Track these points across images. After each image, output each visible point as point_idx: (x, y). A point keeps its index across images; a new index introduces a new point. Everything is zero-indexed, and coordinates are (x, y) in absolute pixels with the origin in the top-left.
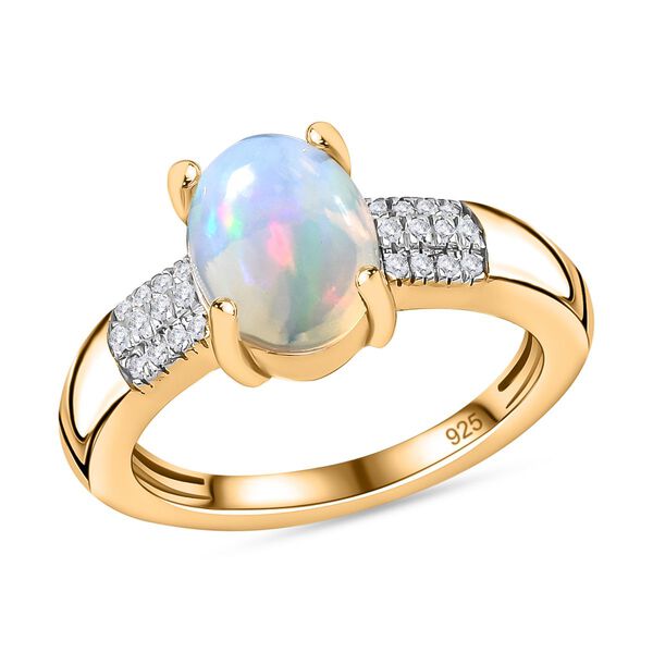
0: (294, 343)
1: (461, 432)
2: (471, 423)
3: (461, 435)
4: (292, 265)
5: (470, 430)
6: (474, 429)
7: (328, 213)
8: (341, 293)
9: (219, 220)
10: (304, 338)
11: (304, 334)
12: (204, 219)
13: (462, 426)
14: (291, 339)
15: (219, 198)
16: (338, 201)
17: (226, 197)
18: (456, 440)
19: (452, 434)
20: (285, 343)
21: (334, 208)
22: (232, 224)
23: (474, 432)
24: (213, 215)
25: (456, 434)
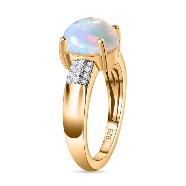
1: (109, 135)
2: (110, 131)
3: (110, 136)
7: (90, 26)
9: (80, 48)
12: (79, 51)
13: (109, 134)
15: (75, 46)
16: (89, 23)
18: (110, 138)
19: (108, 137)
21: (91, 24)
22: (83, 46)
23: (112, 133)
24: (79, 49)
25: (109, 137)
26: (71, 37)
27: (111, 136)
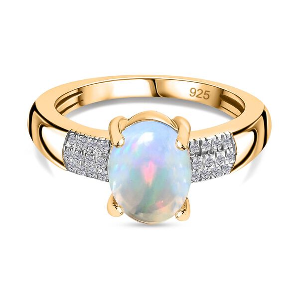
0: (137, 215)
1: (198, 93)
4: (151, 183)
5: (202, 96)
6: (204, 97)
8: (164, 205)
10: (141, 215)
11: (142, 214)
14: (136, 213)
17: (138, 141)
18: (192, 95)
19: (193, 91)
20: (133, 213)
25: (195, 92)
26: (152, 133)
27: (197, 96)
